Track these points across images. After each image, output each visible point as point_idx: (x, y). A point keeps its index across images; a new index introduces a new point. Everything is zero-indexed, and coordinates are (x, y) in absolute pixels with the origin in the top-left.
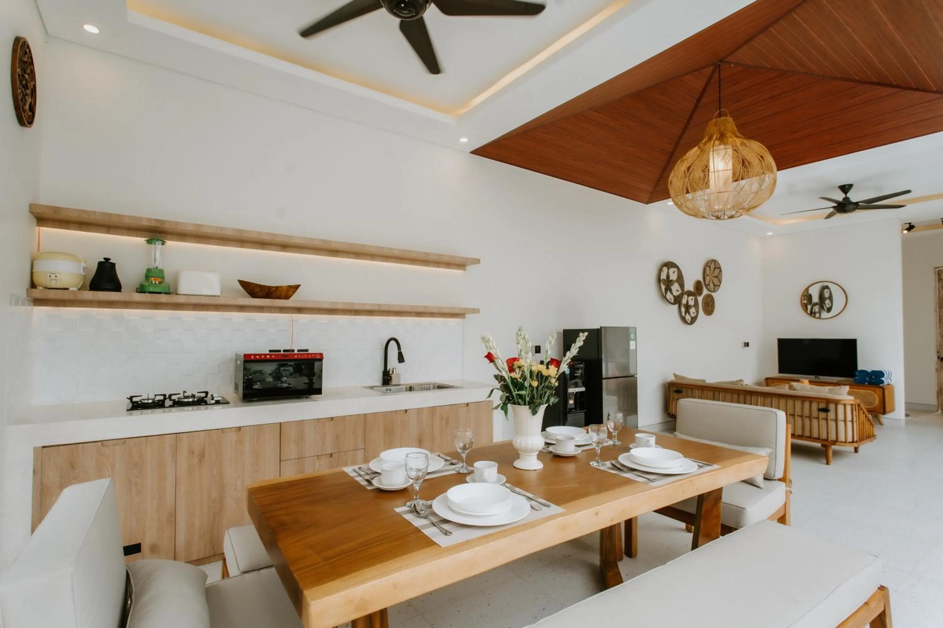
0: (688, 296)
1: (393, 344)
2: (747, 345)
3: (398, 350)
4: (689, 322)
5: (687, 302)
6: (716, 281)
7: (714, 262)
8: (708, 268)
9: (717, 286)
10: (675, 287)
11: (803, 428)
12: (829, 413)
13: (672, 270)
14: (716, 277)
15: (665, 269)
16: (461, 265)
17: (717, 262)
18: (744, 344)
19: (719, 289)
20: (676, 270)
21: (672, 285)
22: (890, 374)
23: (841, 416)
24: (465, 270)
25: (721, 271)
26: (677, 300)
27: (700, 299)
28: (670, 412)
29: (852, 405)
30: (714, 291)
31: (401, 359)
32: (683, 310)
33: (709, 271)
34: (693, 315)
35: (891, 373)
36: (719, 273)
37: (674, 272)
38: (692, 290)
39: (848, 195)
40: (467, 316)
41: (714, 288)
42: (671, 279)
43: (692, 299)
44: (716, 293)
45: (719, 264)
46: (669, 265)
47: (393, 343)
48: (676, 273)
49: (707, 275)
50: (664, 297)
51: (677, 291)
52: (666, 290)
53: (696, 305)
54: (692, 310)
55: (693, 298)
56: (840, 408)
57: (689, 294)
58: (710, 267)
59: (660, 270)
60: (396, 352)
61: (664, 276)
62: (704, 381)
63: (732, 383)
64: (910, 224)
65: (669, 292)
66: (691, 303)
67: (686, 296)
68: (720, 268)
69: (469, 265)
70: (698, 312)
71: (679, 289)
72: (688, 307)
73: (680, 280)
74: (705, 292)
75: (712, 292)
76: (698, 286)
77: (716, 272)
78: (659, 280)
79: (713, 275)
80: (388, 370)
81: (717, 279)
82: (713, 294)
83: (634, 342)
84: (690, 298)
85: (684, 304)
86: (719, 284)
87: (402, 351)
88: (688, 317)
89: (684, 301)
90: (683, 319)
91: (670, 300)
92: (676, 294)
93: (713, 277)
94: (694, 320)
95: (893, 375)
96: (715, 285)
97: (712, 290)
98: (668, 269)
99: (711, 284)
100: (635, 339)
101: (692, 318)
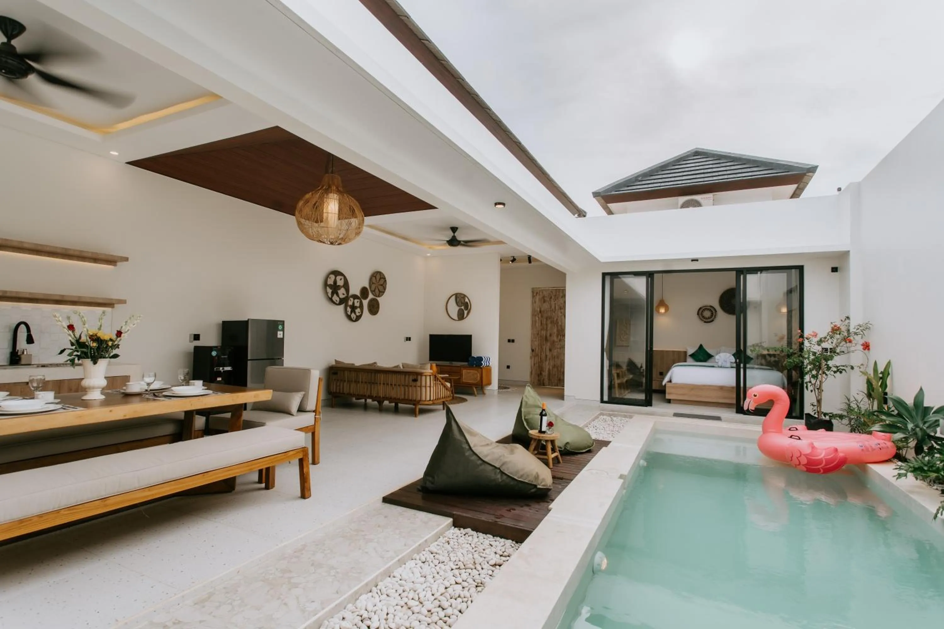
0: (354, 299)
1: (23, 328)
2: (408, 339)
3: (28, 332)
4: (354, 320)
5: (353, 303)
6: (381, 288)
7: (379, 273)
8: (374, 278)
9: (381, 292)
10: (342, 292)
11: (405, 394)
12: (417, 382)
13: (338, 278)
14: (381, 285)
15: (332, 277)
16: (111, 261)
17: (382, 273)
18: (406, 339)
19: (383, 294)
20: (342, 277)
21: (340, 289)
22: (488, 359)
23: (423, 384)
24: (115, 265)
25: (386, 281)
26: (343, 301)
27: (365, 303)
28: (332, 390)
29: (430, 376)
30: (379, 296)
31: (30, 340)
32: (349, 309)
33: (375, 280)
34: (358, 314)
35: (490, 359)
36: (384, 282)
37: (341, 279)
38: (359, 295)
39: (455, 234)
40: (115, 305)
41: (379, 294)
42: (338, 284)
43: (358, 302)
44: (381, 298)
45: (384, 275)
46: (336, 273)
47: (23, 326)
48: (343, 280)
49: (373, 283)
50: (331, 300)
51: (344, 294)
52: (333, 294)
53: (361, 306)
54: (358, 310)
55: (359, 300)
56: (424, 378)
57: (355, 297)
58: (375, 277)
59: (327, 277)
60: (25, 334)
61: (330, 282)
62: (353, 364)
63: (369, 365)
64: (514, 257)
65: (335, 295)
66: (357, 304)
67: (352, 299)
68: (385, 278)
69: (119, 262)
70: (362, 312)
71: (345, 293)
72: (353, 308)
73: (346, 286)
74: (371, 296)
75: (377, 297)
76: (364, 292)
77: (382, 282)
78: (326, 284)
79: (378, 284)
80: (17, 351)
81: (382, 287)
82: (378, 299)
83: (282, 332)
84: (356, 301)
85: (351, 305)
86: (383, 291)
87: (32, 333)
88: (353, 316)
89: (350, 303)
90: (349, 317)
91: (336, 302)
92: (342, 296)
93: (379, 285)
94: (358, 318)
95: (490, 360)
96: (380, 292)
97: (377, 296)
98: (336, 277)
99: (377, 291)
100: (283, 330)
101: (357, 316)
